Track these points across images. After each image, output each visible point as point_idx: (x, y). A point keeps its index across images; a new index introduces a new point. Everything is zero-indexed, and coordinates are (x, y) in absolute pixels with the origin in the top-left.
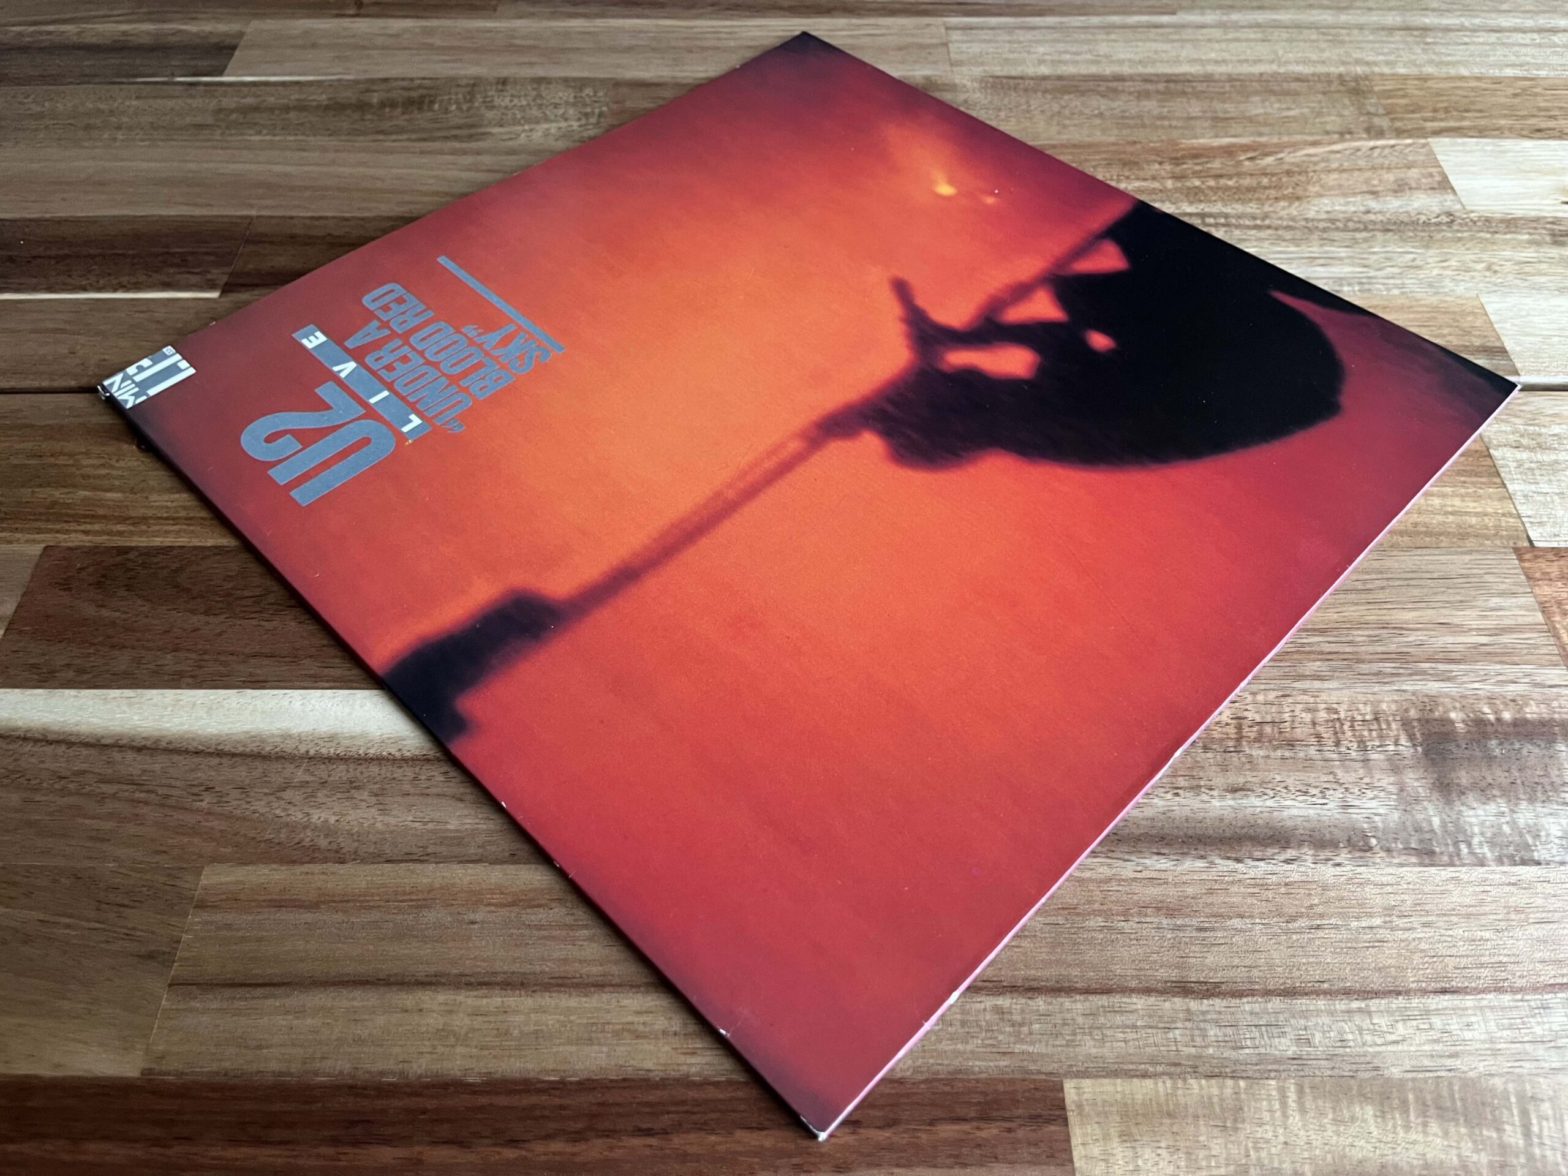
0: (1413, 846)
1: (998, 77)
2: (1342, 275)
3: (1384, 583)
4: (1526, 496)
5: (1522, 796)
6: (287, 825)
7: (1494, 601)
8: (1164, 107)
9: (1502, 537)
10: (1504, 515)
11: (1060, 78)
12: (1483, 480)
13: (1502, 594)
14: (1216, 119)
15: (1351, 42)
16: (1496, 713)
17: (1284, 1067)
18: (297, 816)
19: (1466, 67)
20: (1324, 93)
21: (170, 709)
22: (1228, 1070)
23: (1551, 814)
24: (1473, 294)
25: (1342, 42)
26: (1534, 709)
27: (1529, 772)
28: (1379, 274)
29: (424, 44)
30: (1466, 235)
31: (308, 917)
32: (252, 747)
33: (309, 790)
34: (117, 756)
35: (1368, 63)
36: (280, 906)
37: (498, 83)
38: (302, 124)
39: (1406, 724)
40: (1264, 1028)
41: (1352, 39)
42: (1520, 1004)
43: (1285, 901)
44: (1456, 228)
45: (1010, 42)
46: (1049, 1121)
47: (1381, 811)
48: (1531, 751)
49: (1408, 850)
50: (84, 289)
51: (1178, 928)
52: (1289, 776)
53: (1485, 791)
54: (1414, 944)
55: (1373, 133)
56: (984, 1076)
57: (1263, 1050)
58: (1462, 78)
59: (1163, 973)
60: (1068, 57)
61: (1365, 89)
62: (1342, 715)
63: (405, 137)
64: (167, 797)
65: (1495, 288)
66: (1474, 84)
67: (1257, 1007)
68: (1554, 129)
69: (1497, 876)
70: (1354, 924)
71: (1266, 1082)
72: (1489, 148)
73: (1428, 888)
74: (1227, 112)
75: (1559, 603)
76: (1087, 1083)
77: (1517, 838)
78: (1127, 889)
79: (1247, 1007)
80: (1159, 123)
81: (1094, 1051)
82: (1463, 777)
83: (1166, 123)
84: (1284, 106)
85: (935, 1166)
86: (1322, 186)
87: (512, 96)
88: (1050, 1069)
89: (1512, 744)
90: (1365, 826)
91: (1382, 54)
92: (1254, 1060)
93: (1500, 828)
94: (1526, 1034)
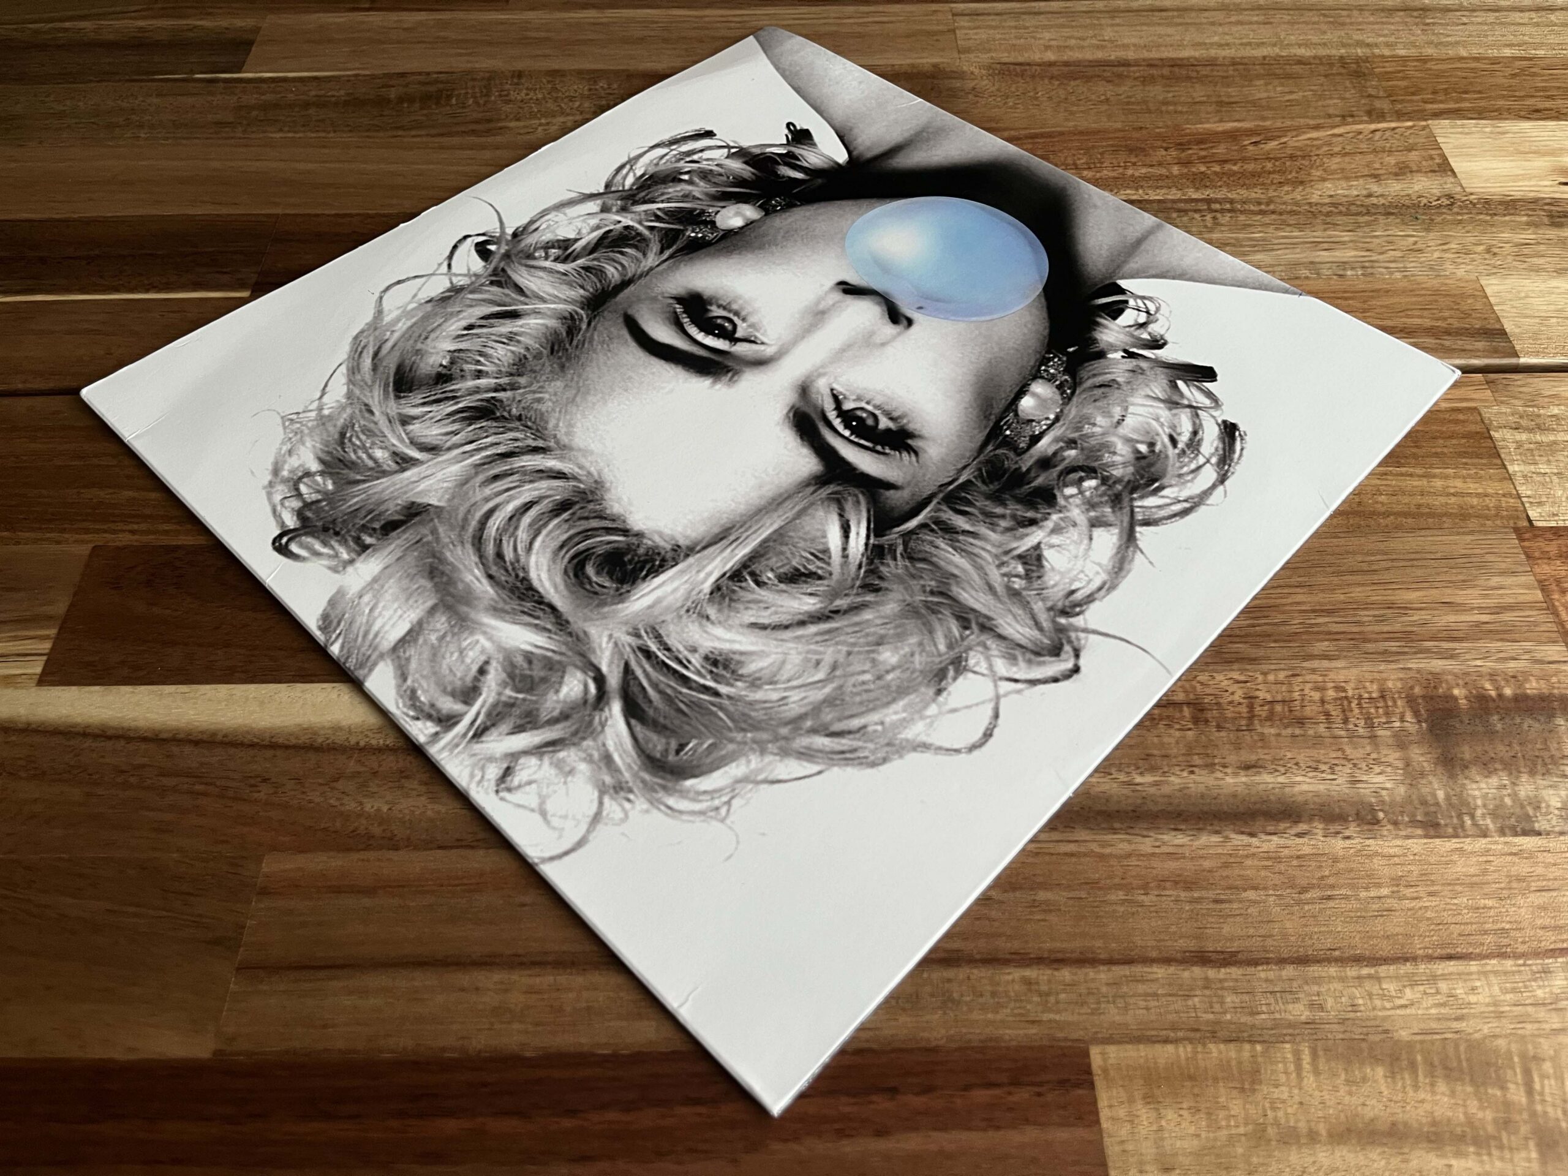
0: (1419, 818)
1: (1005, 64)
2: (1345, 260)
3: (1390, 564)
4: (1525, 476)
5: (1522, 769)
6: (341, 814)
7: (1495, 581)
8: (1169, 92)
9: (1502, 517)
10: (1504, 495)
11: (1066, 64)
12: (1484, 461)
13: (1503, 573)
14: (1220, 103)
15: (1351, 24)
16: (1497, 689)
17: (1297, 1031)
18: (351, 805)
19: (1465, 47)
20: (1326, 76)
21: (224, 704)
22: (1245, 1034)
23: (1551, 786)
24: (1473, 277)
25: (1343, 24)
26: (1534, 684)
27: (1530, 746)
28: (1381, 257)
29: (438, 37)
30: (1466, 217)
31: (366, 902)
32: (304, 739)
33: (361, 780)
34: (175, 750)
35: (1368, 45)
36: (339, 892)
37: (513, 77)
38: (323, 121)
39: (1411, 700)
40: (1278, 995)
41: (1353, 20)
42: (1522, 968)
43: (1297, 873)
44: (1455, 210)
45: (1016, 27)
46: (1078, 1085)
47: (1388, 785)
48: (1531, 726)
49: (1414, 823)
50: (117, 290)
51: (1198, 900)
52: (1300, 753)
53: (1487, 766)
54: (1420, 913)
55: (1374, 117)
56: (1014, 1043)
57: (1277, 1016)
58: (1461, 59)
59: (1182, 943)
60: (1073, 42)
61: (1366, 71)
62: (1350, 693)
63: (423, 132)
64: (226, 788)
65: (1495, 270)
66: (1474, 65)
67: (1271, 975)
68: (1551, 110)
69: (1500, 847)
70: (1363, 894)
71: (1281, 1045)
72: (1487, 130)
73: (1432, 860)
74: (1232, 96)
75: (1558, 582)
76: (1112, 1050)
77: (1518, 810)
78: (1146, 863)
79: (1263, 975)
80: (1164, 108)
81: (1117, 1018)
82: (1467, 752)
83: (1171, 108)
84: (1287, 89)
85: (969, 1129)
86: (1325, 170)
87: (527, 89)
88: (1074, 1036)
89: (1513, 719)
90: (1373, 800)
91: (1385, 36)
92: (1269, 1024)
93: (1502, 798)
94: (1529, 997)
